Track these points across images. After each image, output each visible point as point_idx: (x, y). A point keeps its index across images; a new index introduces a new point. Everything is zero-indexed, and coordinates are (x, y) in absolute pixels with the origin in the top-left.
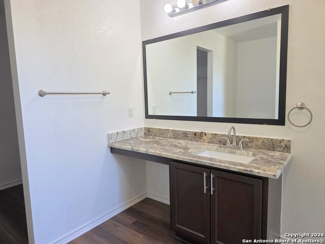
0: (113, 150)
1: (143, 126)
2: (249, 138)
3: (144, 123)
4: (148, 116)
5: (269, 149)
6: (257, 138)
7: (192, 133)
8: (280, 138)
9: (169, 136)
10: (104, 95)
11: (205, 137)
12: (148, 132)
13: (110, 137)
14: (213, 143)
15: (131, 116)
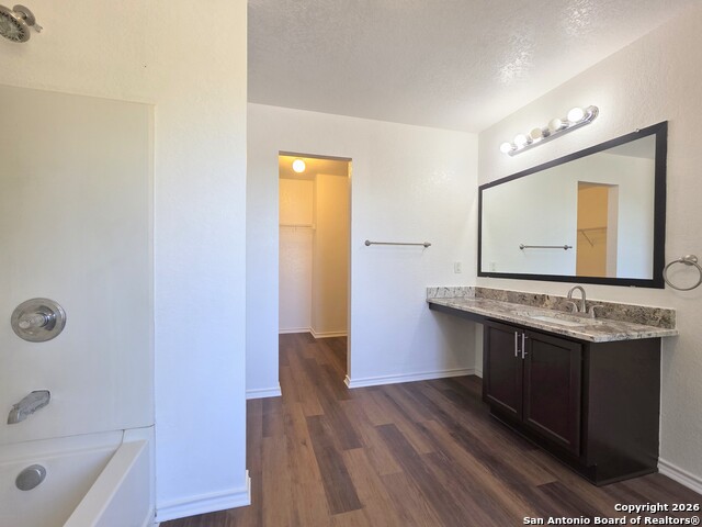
0: (432, 306)
1: (474, 285)
2: (607, 304)
3: (475, 282)
4: (480, 274)
5: (637, 322)
6: (618, 305)
7: (532, 295)
8: (654, 307)
9: (503, 298)
10: (426, 246)
11: (547, 302)
12: (480, 292)
13: (429, 291)
14: (558, 309)
15: (458, 271)
